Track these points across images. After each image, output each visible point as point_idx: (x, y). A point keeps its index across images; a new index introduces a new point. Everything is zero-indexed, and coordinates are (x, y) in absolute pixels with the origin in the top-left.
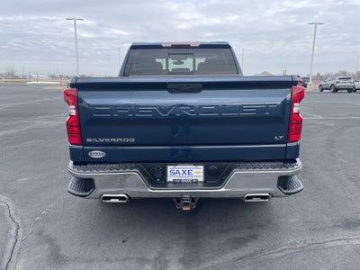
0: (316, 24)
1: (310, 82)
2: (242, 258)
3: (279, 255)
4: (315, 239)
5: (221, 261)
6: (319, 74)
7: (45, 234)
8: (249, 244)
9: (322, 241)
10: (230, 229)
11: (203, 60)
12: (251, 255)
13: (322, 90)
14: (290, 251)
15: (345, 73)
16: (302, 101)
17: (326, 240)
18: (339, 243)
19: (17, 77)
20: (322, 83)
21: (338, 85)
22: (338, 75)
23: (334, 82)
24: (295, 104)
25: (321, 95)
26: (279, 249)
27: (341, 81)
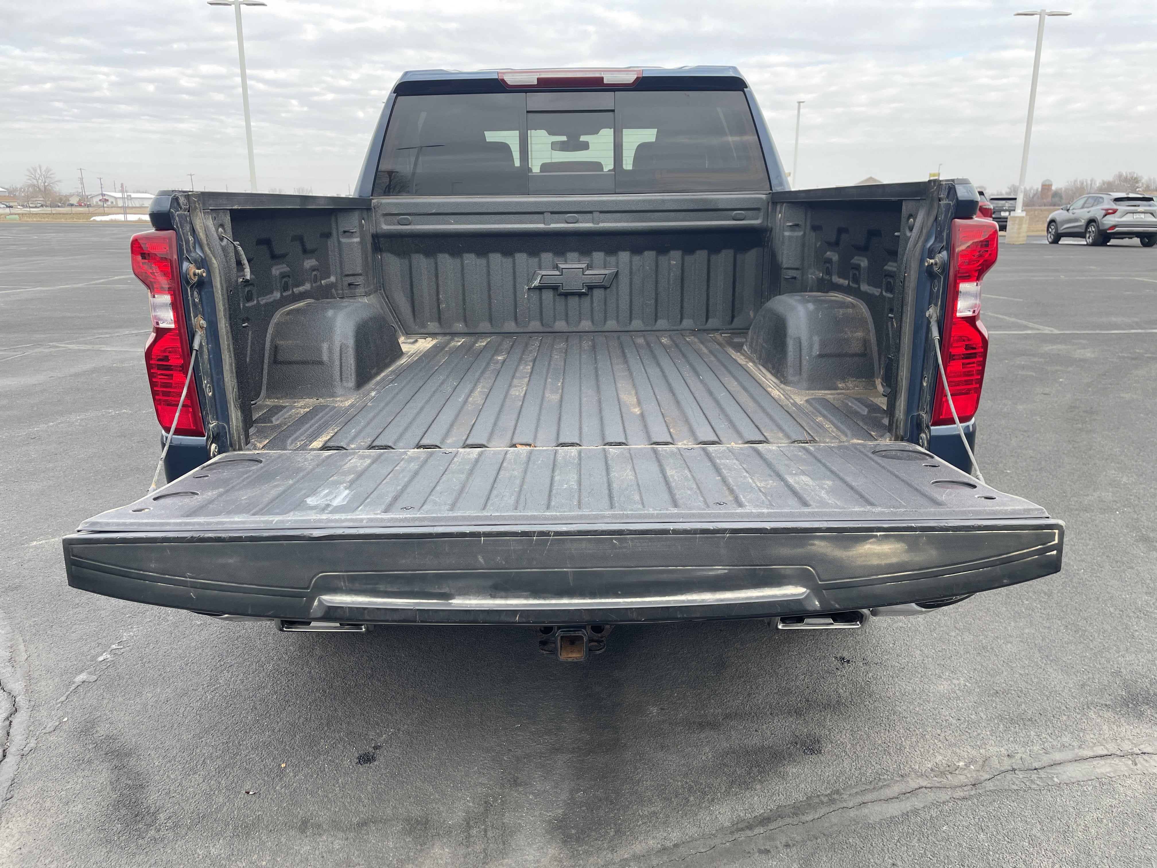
0: (1042, 14)
1: (1019, 212)
2: (764, 821)
3: (895, 809)
4: (1021, 752)
5: (693, 831)
6: (1046, 187)
7: (102, 730)
8: (792, 770)
9: (1046, 760)
10: (728, 717)
11: (649, 135)
12: (797, 810)
13: (1056, 240)
14: (931, 796)
15: (1133, 181)
16: (988, 276)
17: (1058, 756)
18: (1103, 768)
19: (63, 201)
20: (1059, 214)
21: (1111, 220)
22: (1108, 187)
23: (1096, 212)
24: (964, 287)
25: (1055, 254)
26: (896, 789)
27: (1122, 207)
